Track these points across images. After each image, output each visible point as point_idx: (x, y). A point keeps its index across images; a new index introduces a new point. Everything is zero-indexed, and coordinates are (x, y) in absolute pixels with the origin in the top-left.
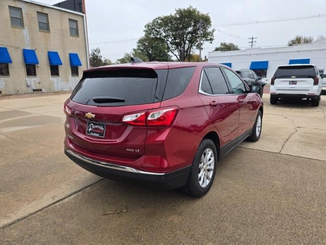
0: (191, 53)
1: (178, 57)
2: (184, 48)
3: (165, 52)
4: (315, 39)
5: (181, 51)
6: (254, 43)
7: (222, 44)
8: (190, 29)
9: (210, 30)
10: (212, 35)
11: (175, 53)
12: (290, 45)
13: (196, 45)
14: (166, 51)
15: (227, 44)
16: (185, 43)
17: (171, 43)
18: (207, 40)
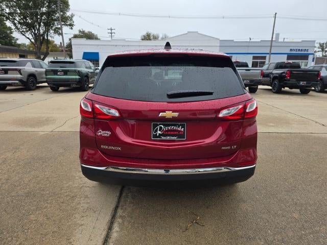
0: (49, 38)
1: (33, 40)
2: (39, 30)
3: (6, 33)
4: (161, 36)
5: (35, 34)
6: (113, 34)
7: (80, 31)
8: (44, 10)
9: (68, 14)
10: (71, 20)
11: (28, 36)
12: (143, 40)
13: (53, 28)
14: (8, 32)
15: (86, 32)
16: (40, 26)
17: (20, 23)
18: (67, 25)
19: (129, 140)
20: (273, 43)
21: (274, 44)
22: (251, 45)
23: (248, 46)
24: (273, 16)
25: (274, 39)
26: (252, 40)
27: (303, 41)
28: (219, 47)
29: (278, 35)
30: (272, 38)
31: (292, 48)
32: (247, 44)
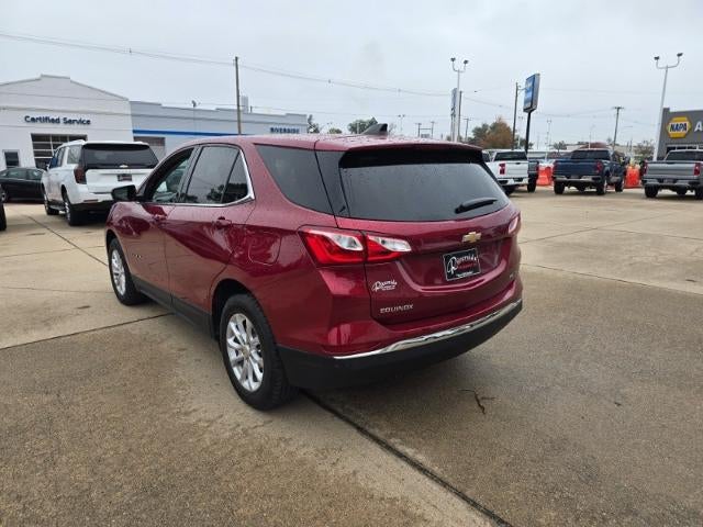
19: (419, 288)
20: (242, 115)
21: (243, 118)
22: (198, 115)
23: (194, 119)
24: (233, 62)
25: (241, 108)
26: (197, 107)
27: (288, 115)
28: (130, 117)
29: (246, 99)
30: (238, 106)
31: (274, 127)
32: (191, 114)
